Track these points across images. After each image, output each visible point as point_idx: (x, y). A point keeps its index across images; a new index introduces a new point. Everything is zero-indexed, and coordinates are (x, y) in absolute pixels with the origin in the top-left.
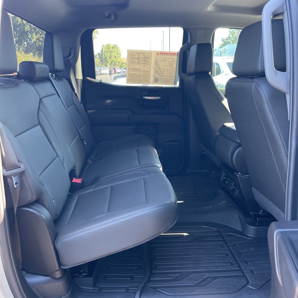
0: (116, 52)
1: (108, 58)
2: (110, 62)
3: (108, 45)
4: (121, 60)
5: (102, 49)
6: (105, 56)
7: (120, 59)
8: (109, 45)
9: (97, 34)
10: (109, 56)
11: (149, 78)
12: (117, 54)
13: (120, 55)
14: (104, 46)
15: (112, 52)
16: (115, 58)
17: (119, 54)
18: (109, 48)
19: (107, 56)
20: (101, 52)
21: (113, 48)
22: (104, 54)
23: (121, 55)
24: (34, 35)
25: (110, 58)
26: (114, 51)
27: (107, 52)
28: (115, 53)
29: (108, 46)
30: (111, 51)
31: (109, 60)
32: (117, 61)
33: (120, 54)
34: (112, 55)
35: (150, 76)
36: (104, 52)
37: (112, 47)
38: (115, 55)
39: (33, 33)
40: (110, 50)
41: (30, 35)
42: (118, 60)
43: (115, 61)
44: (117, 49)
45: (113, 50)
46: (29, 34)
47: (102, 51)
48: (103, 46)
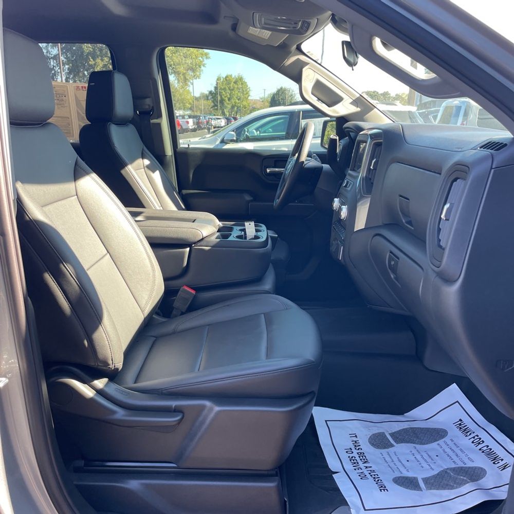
0: (241, 90)
1: (227, 99)
2: (229, 106)
3: (226, 77)
4: (248, 104)
5: (217, 84)
6: (221, 97)
7: (246, 102)
8: (229, 77)
9: (206, 58)
10: (229, 96)
11: (71, 129)
12: (243, 93)
13: (246, 96)
14: (221, 79)
15: (233, 90)
16: (238, 100)
17: (245, 93)
18: (229, 84)
19: (226, 97)
20: (215, 90)
21: (235, 83)
22: (220, 92)
23: (249, 95)
24: (98, 60)
25: (229, 99)
26: (238, 88)
27: (225, 89)
28: (239, 92)
29: (226, 80)
30: (232, 88)
31: (228, 104)
32: (241, 106)
33: (247, 93)
34: (234, 95)
35: (72, 125)
36: (221, 89)
37: (234, 80)
38: (239, 94)
39: (98, 57)
40: (230, 87)
41: (92, 60)
42: (244, 103)
43: (239, 105)
44: (242, 84)
45: (236, 86)
46: (89, 59)
47: (216, 88)
48: (218, 79)
